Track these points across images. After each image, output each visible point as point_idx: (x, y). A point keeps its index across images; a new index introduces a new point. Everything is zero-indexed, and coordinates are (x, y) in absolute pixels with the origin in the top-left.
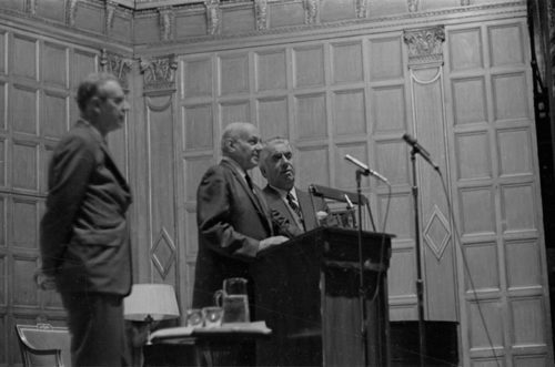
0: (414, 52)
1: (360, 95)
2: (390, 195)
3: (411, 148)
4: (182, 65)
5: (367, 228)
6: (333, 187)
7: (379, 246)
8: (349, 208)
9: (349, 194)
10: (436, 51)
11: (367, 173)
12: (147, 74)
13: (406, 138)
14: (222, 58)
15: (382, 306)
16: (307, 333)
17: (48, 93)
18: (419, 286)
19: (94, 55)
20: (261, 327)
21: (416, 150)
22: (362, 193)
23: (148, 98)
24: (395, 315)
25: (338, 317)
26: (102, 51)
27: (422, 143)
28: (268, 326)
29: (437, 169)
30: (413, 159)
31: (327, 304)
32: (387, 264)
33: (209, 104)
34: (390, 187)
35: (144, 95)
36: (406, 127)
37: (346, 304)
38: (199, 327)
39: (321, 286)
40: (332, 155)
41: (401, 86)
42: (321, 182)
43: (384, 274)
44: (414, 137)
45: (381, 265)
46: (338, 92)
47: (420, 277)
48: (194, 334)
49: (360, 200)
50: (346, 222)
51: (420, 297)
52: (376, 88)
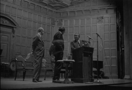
0: (98, 20)
1: (90, 27)
2: (94, 42)
3: (97, 35)
4: (63, 21)
5: (90, 47)
6: (85, 40)
7: (92, 49)
8: (88, 44)
9: (88, 42)
10: (102, 20)
11: (91, 38)
12: (58, 22)
13: (97, 34)
14: (70, 20)
15: (92, 58)
16: (80, 62)
17: (43, 24)
20: (74, 61)
21: (98, 35)
22: (90, 41)
23: (58, 26)
24: (94, 60)
25: (85, 60)
26: (51, 18)
27: (99, 34)
28: (75, 60)
29: (101, 38)
30: (98, 37)
31: (84, 58)
32: (93, 52)
33: (67, 27)
35: (58, 25)
36: (97, 32)
37: (86, 58)
38: (64, 60)
39: (83, 55)
40: (85, 35)
41: (96, 26)
42: (83, 39)
43: (92, 54)
44: (98, 33)
45: (92, 52)
46: (87, 26)
47: (98, 54)
48: (64, 61)
49: (89, 43)
50: (87, 45)
51: (98, 57)
52: (93, 26)
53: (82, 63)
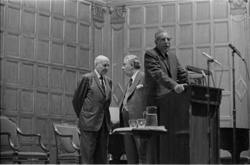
0: (233, 7)
1: (208, 25)
2: (222, 71)
3: (232, 50)
4: (128, 10)
5: (212, 86)
6: (195, 66)
7: (216, 94)
8: (203, 77)
9: (205, 71)
10: (243, 6)
11: (212, 61)
12: (113, 13)
13: (230, 46)
14: (146, 7)
15: (217, 120)
16: (183, 132)
17: (68, 21)
18: (234, 113)
19: (89, 5)
20: (162, 128)
21: (234, 51)
22: (210, 70)
23: (113, 25)
24: (222, 125)
25: (198, 125)
26: (93, 3)
27: (237, 48)
28: (166, 128)
29: (243, 60)
30: (233, 55)
31: (193, 119)
32: (220, 102)
33: (140, 28)
34: (222, 68)
35: (111, 23)
36: (228, 41)
37: (200, 119)
38: (135, 127)
39: (190, 111)
40: (194, 52)
41: (227, 22)
42: (190, 64)
43: (218, 106)
44: (233, 45)
45: (217, 103)
46: (198, 24)
47: (234, 108)
48: (133, 131)
49: (208, 73)
50: (200, 82)
51: (235, 118)
52: (215, 22)
53: (187, 136)
